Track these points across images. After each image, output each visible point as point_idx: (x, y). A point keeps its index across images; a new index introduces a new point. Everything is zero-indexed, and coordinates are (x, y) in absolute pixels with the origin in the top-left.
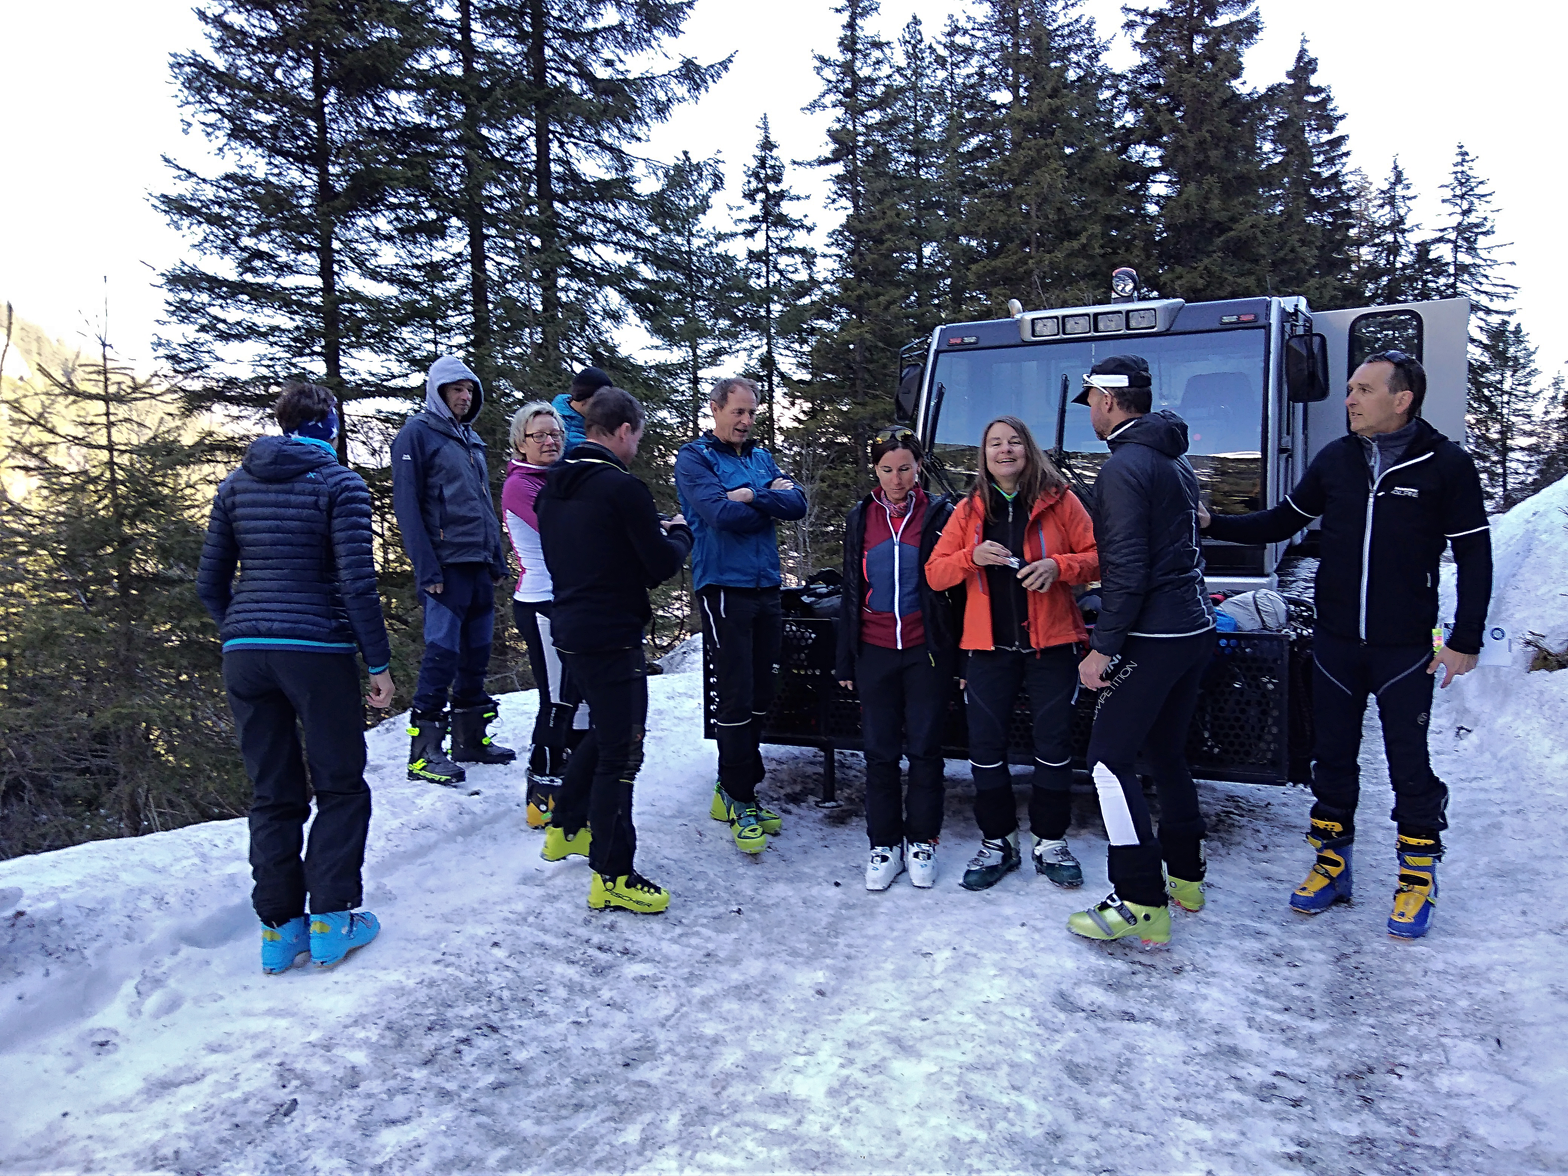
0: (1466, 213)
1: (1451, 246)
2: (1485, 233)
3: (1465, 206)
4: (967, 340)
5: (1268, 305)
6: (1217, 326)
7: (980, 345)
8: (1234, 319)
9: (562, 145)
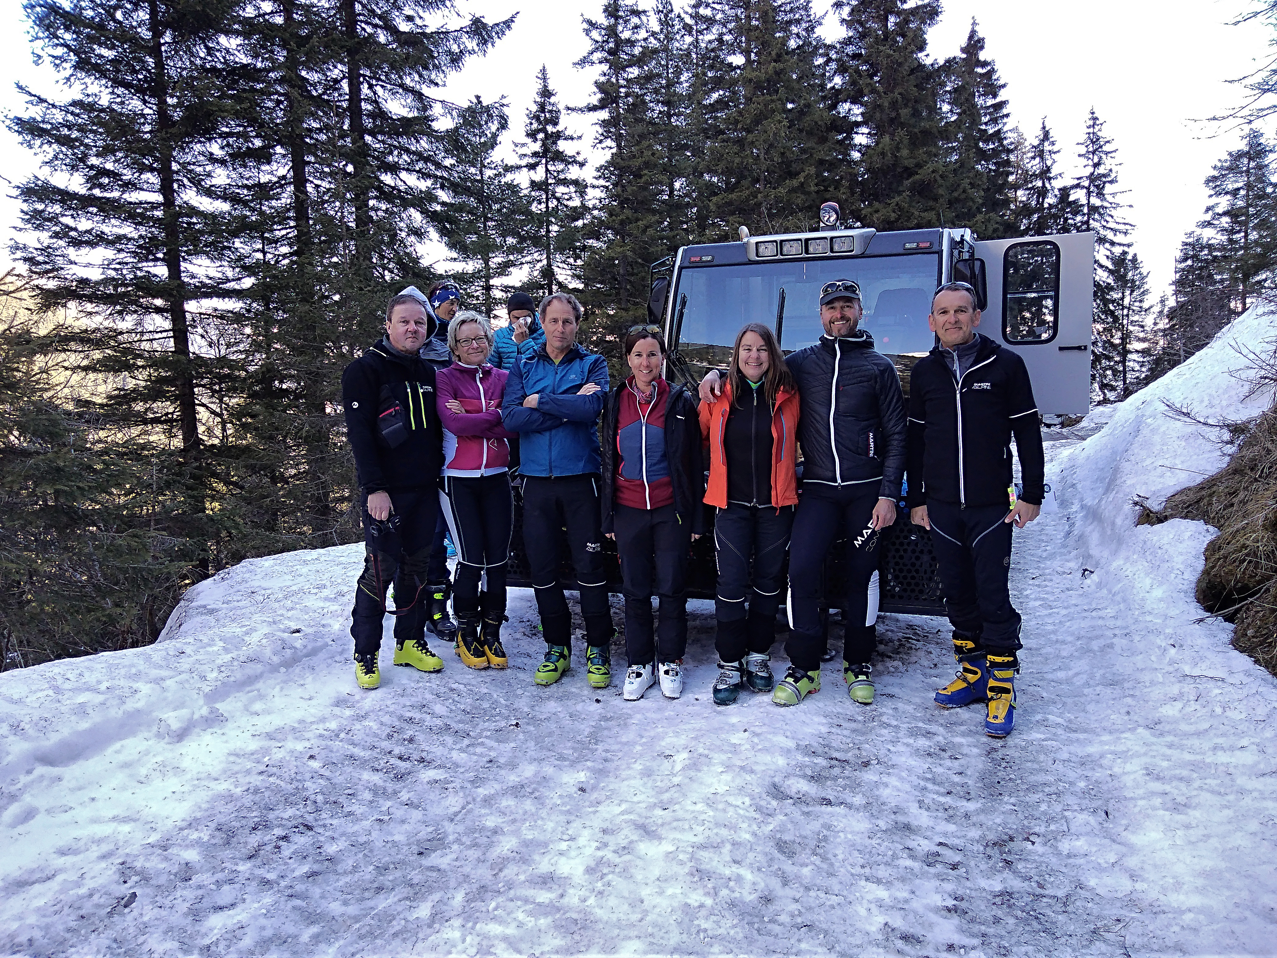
0: (1096, 165)
1: (1085, 191)
2: (1111, 182)
3: (1096, 160)
4: (704, 259)
5: (941, 235)
6: (901, 251)
7: (715, 263)
8: (914, 245)
9: (371, 87)
